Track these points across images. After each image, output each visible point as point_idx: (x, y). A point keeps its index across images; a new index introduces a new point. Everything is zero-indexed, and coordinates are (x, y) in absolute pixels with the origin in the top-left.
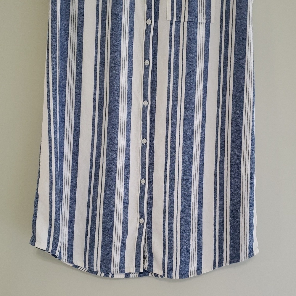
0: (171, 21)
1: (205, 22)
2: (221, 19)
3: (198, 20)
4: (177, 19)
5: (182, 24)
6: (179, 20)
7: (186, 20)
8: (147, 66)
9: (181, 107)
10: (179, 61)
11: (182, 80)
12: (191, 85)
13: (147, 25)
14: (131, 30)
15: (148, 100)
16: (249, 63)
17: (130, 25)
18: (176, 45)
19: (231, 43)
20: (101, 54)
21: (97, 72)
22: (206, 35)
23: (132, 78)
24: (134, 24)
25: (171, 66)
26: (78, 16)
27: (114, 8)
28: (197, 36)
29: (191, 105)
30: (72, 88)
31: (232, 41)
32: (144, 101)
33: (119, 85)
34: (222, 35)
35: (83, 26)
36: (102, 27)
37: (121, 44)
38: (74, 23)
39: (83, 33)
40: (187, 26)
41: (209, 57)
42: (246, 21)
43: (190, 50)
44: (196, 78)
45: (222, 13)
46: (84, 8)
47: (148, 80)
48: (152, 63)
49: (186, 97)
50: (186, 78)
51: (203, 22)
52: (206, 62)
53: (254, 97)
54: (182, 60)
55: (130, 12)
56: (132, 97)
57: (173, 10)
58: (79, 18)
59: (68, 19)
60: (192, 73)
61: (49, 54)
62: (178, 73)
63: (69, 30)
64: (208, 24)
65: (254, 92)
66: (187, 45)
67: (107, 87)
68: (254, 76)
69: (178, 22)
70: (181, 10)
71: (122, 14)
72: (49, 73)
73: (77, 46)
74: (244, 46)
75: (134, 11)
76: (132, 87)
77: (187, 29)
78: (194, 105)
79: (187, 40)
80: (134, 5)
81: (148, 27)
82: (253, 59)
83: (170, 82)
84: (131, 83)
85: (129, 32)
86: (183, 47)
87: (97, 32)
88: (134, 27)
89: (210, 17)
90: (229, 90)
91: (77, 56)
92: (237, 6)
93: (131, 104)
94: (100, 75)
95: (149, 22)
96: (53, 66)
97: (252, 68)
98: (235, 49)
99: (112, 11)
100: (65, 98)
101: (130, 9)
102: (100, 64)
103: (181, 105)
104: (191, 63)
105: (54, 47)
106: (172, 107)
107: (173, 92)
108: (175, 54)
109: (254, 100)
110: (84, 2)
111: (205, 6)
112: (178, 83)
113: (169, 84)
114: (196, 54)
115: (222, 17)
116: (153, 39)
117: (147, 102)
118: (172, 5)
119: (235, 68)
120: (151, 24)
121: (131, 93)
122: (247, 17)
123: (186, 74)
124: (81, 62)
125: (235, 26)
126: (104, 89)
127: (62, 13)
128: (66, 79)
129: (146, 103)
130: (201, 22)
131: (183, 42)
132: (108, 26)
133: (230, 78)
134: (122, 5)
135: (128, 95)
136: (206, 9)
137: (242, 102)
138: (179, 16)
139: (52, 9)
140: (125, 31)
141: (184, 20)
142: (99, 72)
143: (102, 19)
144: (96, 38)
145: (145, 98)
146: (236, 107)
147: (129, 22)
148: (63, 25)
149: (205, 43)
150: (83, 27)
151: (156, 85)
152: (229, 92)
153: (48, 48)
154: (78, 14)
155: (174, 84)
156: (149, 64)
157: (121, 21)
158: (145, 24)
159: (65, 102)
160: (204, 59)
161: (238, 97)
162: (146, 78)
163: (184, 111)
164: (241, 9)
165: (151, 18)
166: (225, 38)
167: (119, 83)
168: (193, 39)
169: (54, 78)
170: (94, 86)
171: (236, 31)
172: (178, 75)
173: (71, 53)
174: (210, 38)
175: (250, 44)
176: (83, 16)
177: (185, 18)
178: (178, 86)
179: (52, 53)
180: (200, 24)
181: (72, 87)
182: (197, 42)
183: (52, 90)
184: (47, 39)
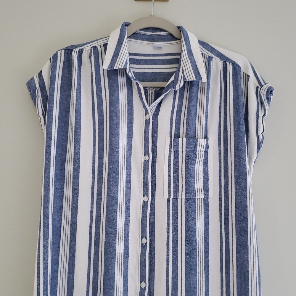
0: (168, 198)
1: (203, 197)
2: (219, 192)
3: (196, 197)
4: (174, 196)
5: (179, 200)
6: (177, 197)
7: (184, 197)
8: (144, 244)
9: (181, 290)
10: (177, 239)
11: (182, 261)
12: (191, 266)
13: (144, 202)
14: (128, 208)
15: (145, 282)
16: (252, 242)
17: (126, 203)
18: (174, 222)
19: (232, 219)
20: (96, 235)
21: (91, 254)
22: (205, 210)
23: (128, 258)
24: (130, 202)
25: (170, 245)
26: (72, 198)
27: (109, 189)
28: (195, 212)
29: (193, 287)
30: (64, 273)
31: (232, 218)
32: (142, 282)
33: (115, 269)
34: (221, 208)
35: (77, 208)
36: (97, 207)
37: (116, 226)
38: (68, 205)
39: (77, 216)
40: (185, 203)
41: (209, 232)
42: (246, 198)
43: (189, 228)
44: (196, 257)
45: (220, 186)
46: (78, 190)
47: (145, 260)
48: (150, 241)
49: (187, 278)
50: (186, 257)
51: (201, 197)
52: (207, 238)
53: (259, 279)
54: (181, 238)
55: (126, 190)
56: (128, 279)
57: (170, 187)
58: (73, 200)
59: (62, 201)
60: (192, 253)
61: (40, 243)
62: (177, 253)
63: (62, 212)
64: (206, 200)
65: (259, 274)
66: (185, 223)
67: (101, 271)
68: (258, 256)
69: (176, 199)
70: (178, 187)
71: (118, 195)
72: (39, 264)
73: (71, 229)
74: (245, 224)
75: (130, 189)
76: (128, 268)
77: (185, 206)
78: (195, 287)
79: (185, 218)
80: (130, 182)
81: (145, 204)
82: (256, 237)
83: (169, 262)
84: (128, 264)
85: (125, 211)
86: (181, 225)
87: (92, 213)
88: (130, 205)
89: (209, 191)
90: (233, 270)
91: (70, 238)
92: (235, 182)
93: (128, 287)
94: (94, 257)
95: (146, 199)
96: (44, 255)
97: (255, 247)
98: (236, 226)
99: (107, 192)
100: (57, 284)
101: (126, 187)
102: (95, 245)
103: (181, 288)
104: (191, 242)
105: (46, 235)
106: (172, 291)
107: (172, 274)
108: (173, 232)
109: (259, 282)
110: (78, 184)
111: (203, 181)
112: (177, 264)
113: (168, 265)
114: (196, 231)
115: (221, 190)
116: (150, 216)
117: (145, 284)
118: (169, 182)
119: (237, 246)
120: (148, 201)
121: (127, 275)
122: (247, 193)
123: (186, 254)
124: (75, 245)
125: (235, 202)
126: (98, 273)
127: (55, 196)
128: (58, 264)
129: (143, 285)
130: (199, 197)
131: (181, 220)
132: (104, 206)
133: (233, 257)
134: (118, 186)
135: (124, 278)
136: (204, 184)
137: (247, 285)
138: (176, 193)
139: (44, 195)
140: (120, 211)
141: (182, 197)
142: (93, 254)
143: (97, 199)
144: (90, 218)
145: (143, 279)
146: (241, 289)
147: (125, 201)
148: (56, 208)
149: (204, 218)
150: (77, 210)
151: (154, 265)
152: (233, 272)
153: (40, 236)
154: (72, 195)
155: (173, 265)
156: (147, 243)
157: (117, 202)
158: (142, 201)
159: (57, 288)
160: (205, 235)
161: (243, 279)
162: (143, 257)
163: (185, 294)
164: (240, 186)
165: (148, 195)
166: (225, 212)
167: (114, 268)
168: (191, 216)
169: (45, 268)
170: (88, 269)
171: (236, 208)
172: (177, 255)
173: (64, 236)
174: (209, 213)
175: (251, 222)
176: (78, 198)
177: (182, 196)
178: (177, 267)
179: (43, 242)
180: (199, 199)
181: (64, 271)
182: (196, 219)
183: (42, 282)
184: (39, 226)
